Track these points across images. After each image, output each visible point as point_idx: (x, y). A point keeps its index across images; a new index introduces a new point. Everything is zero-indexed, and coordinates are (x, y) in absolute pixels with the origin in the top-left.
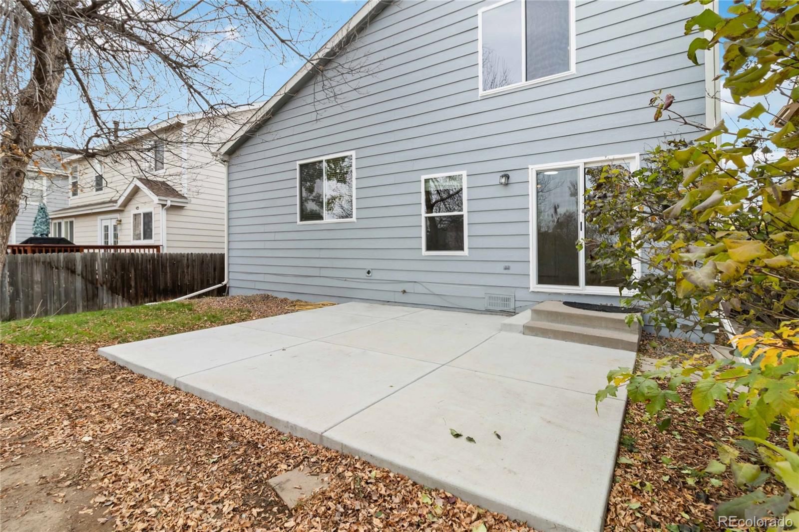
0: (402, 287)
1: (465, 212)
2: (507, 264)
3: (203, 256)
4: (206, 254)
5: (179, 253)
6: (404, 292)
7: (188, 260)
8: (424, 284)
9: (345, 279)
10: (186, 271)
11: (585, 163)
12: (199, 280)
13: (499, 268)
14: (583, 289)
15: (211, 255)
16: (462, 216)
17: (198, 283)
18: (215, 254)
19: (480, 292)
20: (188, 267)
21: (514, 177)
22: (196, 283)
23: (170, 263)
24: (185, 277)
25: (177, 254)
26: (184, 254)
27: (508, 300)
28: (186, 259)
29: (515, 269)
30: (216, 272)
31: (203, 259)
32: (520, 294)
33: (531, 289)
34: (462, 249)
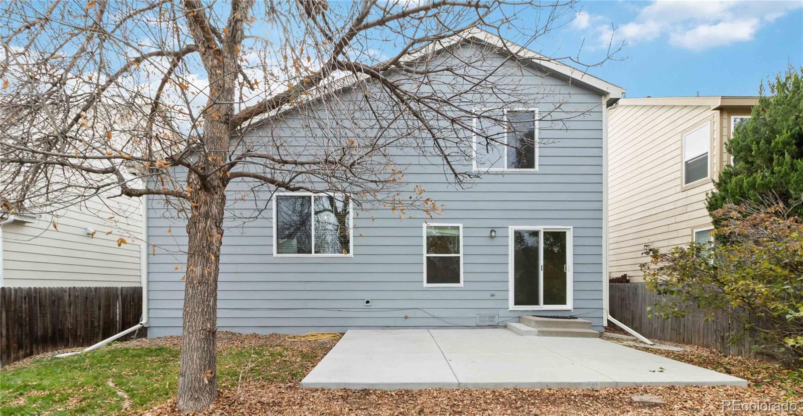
0: (403, 314)
1: (461, 255)
2: (493, 293)
3: (87, 291)
4: (90, 288)
5: (60, 286)
6: (406, 317)
7: (70, 296)
8: (424, 310)
9: (339, 310)
10: (68, 311)
11: (544, 229)
12: (83, 322)
13: (487, 295)
14: (542, 307)
15: (96, 289)
16: (459, 257)
17: (81, 326)
18: (100, 288)
19: (472, 314)
20: (70, 305)
21: (499, 232)
22: (79, 326)
23: (50, 300)
24: (66, 318)
25: (58, 288)
26: (66, 288)
27: (493, 317)
28: (68, 294)
29: (498, 295)
30: (101, 311)
31: (87, 295)
32: (502, 313)
33: (511, 309)
34: (458, 281)
